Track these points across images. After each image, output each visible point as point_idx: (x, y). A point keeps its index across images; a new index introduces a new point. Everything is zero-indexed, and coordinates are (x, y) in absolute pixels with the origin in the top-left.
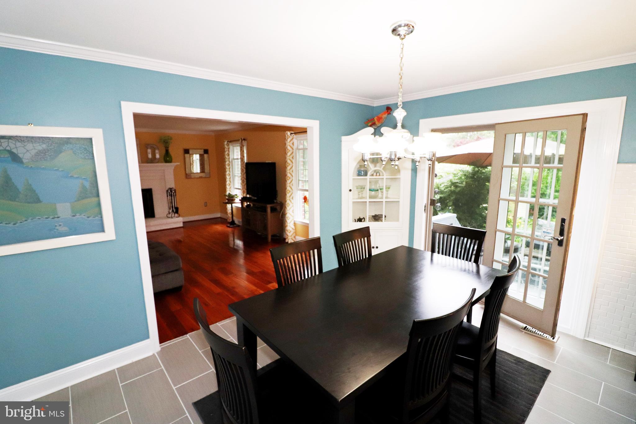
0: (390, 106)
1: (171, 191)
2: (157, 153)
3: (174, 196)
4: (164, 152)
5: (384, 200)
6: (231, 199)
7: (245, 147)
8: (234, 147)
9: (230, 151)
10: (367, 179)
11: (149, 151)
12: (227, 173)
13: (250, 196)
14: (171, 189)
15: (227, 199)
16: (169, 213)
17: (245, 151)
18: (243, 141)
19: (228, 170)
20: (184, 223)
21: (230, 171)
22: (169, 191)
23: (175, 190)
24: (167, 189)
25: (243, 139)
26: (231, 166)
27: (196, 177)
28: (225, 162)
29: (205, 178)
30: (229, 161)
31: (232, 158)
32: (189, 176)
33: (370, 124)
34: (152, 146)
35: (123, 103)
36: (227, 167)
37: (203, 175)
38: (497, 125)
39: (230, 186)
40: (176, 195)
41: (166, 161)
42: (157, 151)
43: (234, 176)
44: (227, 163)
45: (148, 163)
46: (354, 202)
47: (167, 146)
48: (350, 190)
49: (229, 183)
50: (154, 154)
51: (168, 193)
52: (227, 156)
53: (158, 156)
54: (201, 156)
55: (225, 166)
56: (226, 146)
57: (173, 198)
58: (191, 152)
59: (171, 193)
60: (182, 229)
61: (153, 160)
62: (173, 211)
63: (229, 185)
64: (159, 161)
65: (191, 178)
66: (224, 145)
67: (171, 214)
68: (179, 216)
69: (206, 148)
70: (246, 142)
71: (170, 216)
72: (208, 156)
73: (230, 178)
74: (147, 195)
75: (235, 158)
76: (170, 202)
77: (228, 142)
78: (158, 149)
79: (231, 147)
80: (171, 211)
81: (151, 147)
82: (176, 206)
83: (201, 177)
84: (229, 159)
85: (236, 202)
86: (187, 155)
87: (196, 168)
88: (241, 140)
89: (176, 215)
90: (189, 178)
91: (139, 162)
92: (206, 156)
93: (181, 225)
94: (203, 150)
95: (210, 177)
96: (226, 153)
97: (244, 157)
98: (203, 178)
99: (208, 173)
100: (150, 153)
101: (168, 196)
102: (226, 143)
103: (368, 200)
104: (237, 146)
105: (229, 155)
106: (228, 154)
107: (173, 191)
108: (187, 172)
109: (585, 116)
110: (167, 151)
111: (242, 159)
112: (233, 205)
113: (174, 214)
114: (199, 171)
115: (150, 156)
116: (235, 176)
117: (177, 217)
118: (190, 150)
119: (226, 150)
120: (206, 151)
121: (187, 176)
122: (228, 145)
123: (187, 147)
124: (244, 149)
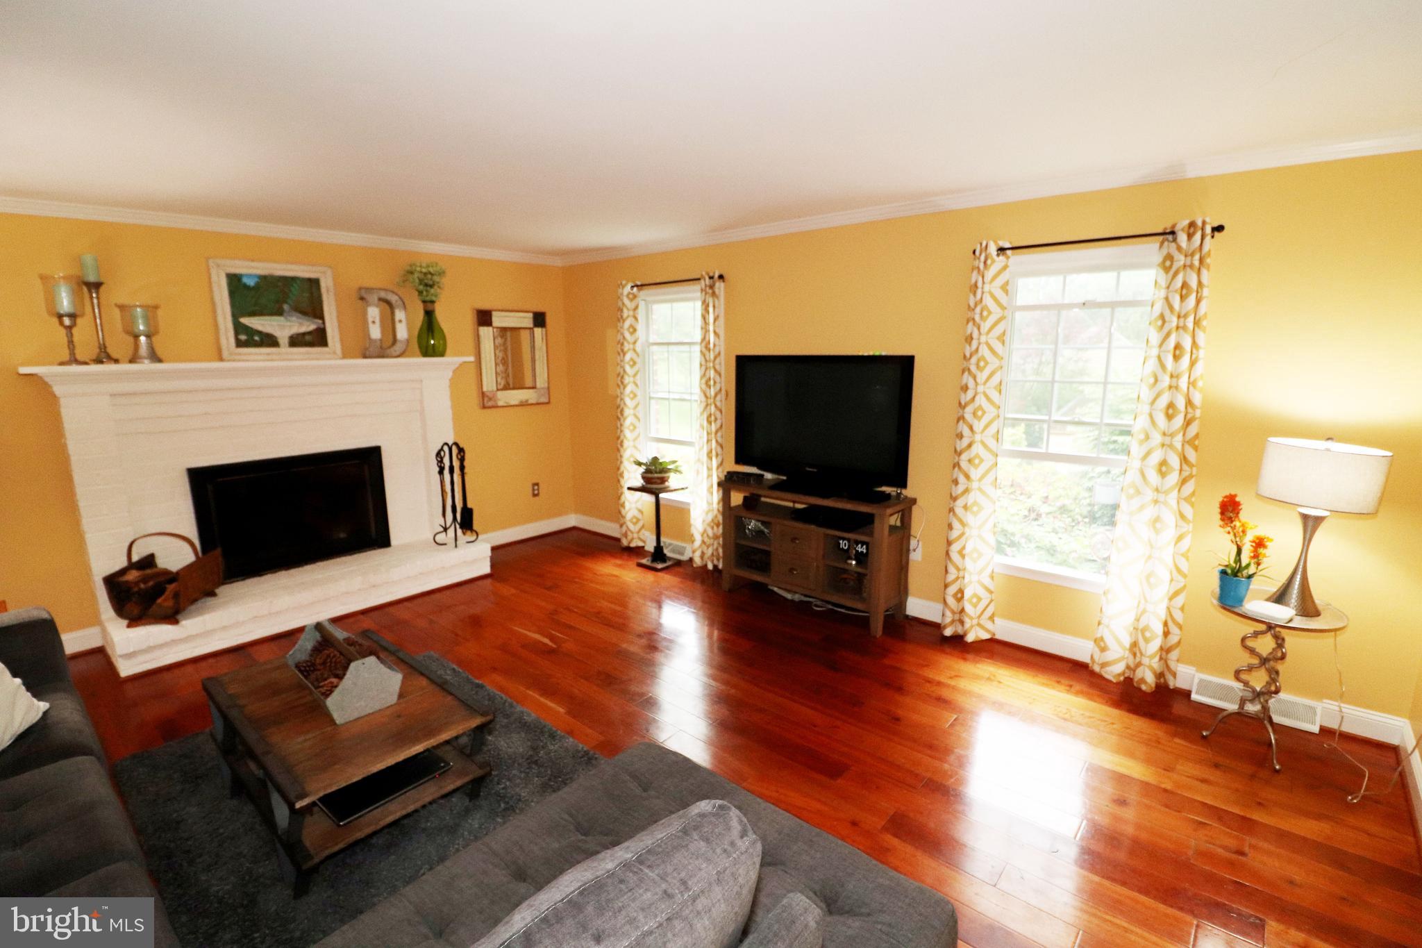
2: (400, 321)
3: (459, 470)
4: (420, 317)
11: (374, 313)
18: (718, 285)
20: (493, 560)
27: (513, 403)
29: (536, 404)
31: (644, 340)
32: (490, 399)
34: (383, 294)
37: (529, 396)
39: (636, 432)
41: (427, 351)
42: (400, 315)
45: (367, 356)
47: (431, 299)
50: (389, 325)
53: (402, 332)
56: (626, 301)
57: (456, 478)
58: (495, 320)
59: (450, 459)
60: (489, 581)
61: (385, 347)
64: (404, 350)
65: (496, 407)
66: (618, 297)
67: (449, 533)
68: (477, 535)
69: (540, 309)
71: (446, 538)
72: (544, 333)
75: (669, 341)
77: (633, 288)
78: (403, 307)
81: (380, 299)
83: (524, 404)
84: (638, 342)
85: (672, 488)
86: (485, 332)
88: (707, 279)
89: (467, 535)
90: (489, 407)
92: (538, 331)
93: (486, 570)
94: (531, 315)
95: (549, 402)
96: (628, 323)
98: (531, 404)
99: (543, 388)
100: (377, 321)
102: (628, 289)
105: (633, 330)
106: (631, 326)
107: (458, 455)
108: (485, 389)
110: (429, 314)
115: (375, 332)
117: (470, 542)
118: (494, 314)
119: (623, 313)
120: (539, 320)
121: (486, 399)
122: (634, 297)
123: (485, 306)
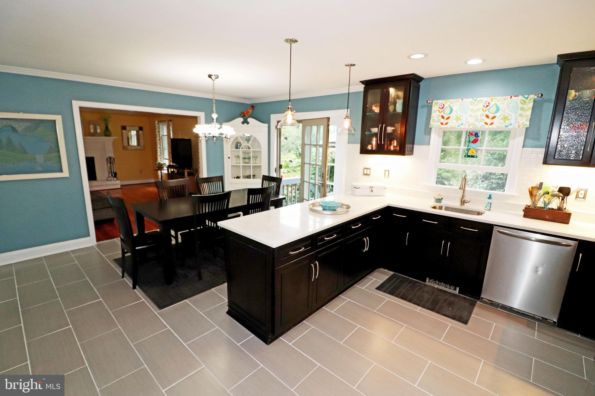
0: (254, 105)
1: (110, 159)
2: (98, 128)
3: (113, 163)
4: (104, 128)
5: (252, 165)
6: (160, 167)
7: (171, 126)
8: (163, 126)
9: (160, 129)
10: (240, 151)
11: (92, 126)
12: (158, 146)
13: (175, 165)
14: (110, 158)
15: (158, 167)
16: (109, 177)
17: (171, 129)
18: (170, 122)
19: (159, 144)
20: (121, 186)
21: (160, 145)
22: (109, 159)
23: (114, 159)
24: (107, 158)
25: (169, 120)
26: (161, 141)
27: (133, 149)
28: (156, 137)
29: (141, 150)
30: (160, 137)
31: (162, 134)
32: (126, 148)
33: (242, 115)
34: (94, 122)
35: (73, 102)
36: (158, 141)
37: (139, 147)
38: (303, 121)
39: (161, 157)
40: (114, 163)
41: (106, 135)
42: (98, 127)
43: (163, 149)
44: (158, 138)
45: (91, 136)
46: (232, 166)
47: (107, 123)
48: (229, 158)
49: (159, 155)
50: (95, 129)
51: (108, 161)
52: (157, 133)
53: (99, 131)
54: (137, 132)
55: (157, 141)
56: (157, 125)
57: (112, 165)
58: (128, 128)
59: (110, 160)
60: (120, 190)
61: (95, 134)
62: (112, 175)
63: (159, 156)
64: (99, 135)
65: (128, 149)
66: (155, 124)
67: (110, 178)
68: (118, 179)
69: (140, 125)
70: (172, 122)
71: (109, 179)
73: (161, 150)
74: (90, 162)
75: (164, 135)
76: (109, 168)
77: (158, 122)
78: (99, 125)
79: (161, 126)
80: (110, 175)
82: (114, 172)
83: (136, 150)
84: (160, 135)
85: (164, 169)
86: (124, 131)
87: (134, 142)
88: (167, 121)
89: (115, 179)
90: (126, 150)
91: (83, 135)
92: (141, 132)
93: (119, 187)
94: (138, 127)
95: (144, 150)
96: (157, 130)
97: (170, 134)
98: (139, 150)
99: (142, 146)
100: (92, 128)
101: (107, 163)
102: (157, 122)
103: (241, 165)
104: (165, 125)
105: (159, 132)
107: (112, 160)
108: (124, 145)
109: (329, 119)
110: (107, 128)
111: (169, 135)
112: (162, 171)
113: (113, 178)
114: (136, 144)
115: (92, 131)
116: (165, 149)
117: (115, 180)
119: (157, 128)
120: (141, 129)
122: (158, 124)
123: (124, 125)
124: (170, 127)
